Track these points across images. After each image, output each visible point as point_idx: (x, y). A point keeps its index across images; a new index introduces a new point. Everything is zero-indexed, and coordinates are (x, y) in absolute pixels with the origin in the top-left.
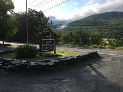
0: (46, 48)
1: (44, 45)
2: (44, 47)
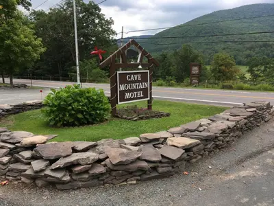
0: (128, 96)
1: (122, 87)
2: (123, 93)
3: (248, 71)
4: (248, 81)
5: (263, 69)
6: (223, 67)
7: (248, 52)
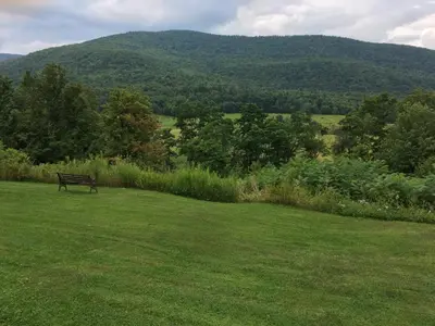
3: (177, 126)
4: (178, 141)
5: (198, 121)
6: (128, 116)
7: (179, 97)
